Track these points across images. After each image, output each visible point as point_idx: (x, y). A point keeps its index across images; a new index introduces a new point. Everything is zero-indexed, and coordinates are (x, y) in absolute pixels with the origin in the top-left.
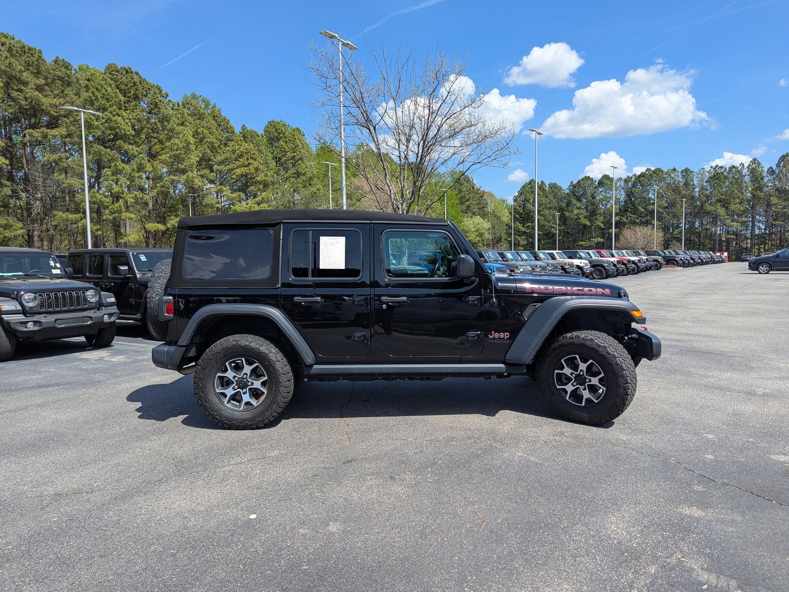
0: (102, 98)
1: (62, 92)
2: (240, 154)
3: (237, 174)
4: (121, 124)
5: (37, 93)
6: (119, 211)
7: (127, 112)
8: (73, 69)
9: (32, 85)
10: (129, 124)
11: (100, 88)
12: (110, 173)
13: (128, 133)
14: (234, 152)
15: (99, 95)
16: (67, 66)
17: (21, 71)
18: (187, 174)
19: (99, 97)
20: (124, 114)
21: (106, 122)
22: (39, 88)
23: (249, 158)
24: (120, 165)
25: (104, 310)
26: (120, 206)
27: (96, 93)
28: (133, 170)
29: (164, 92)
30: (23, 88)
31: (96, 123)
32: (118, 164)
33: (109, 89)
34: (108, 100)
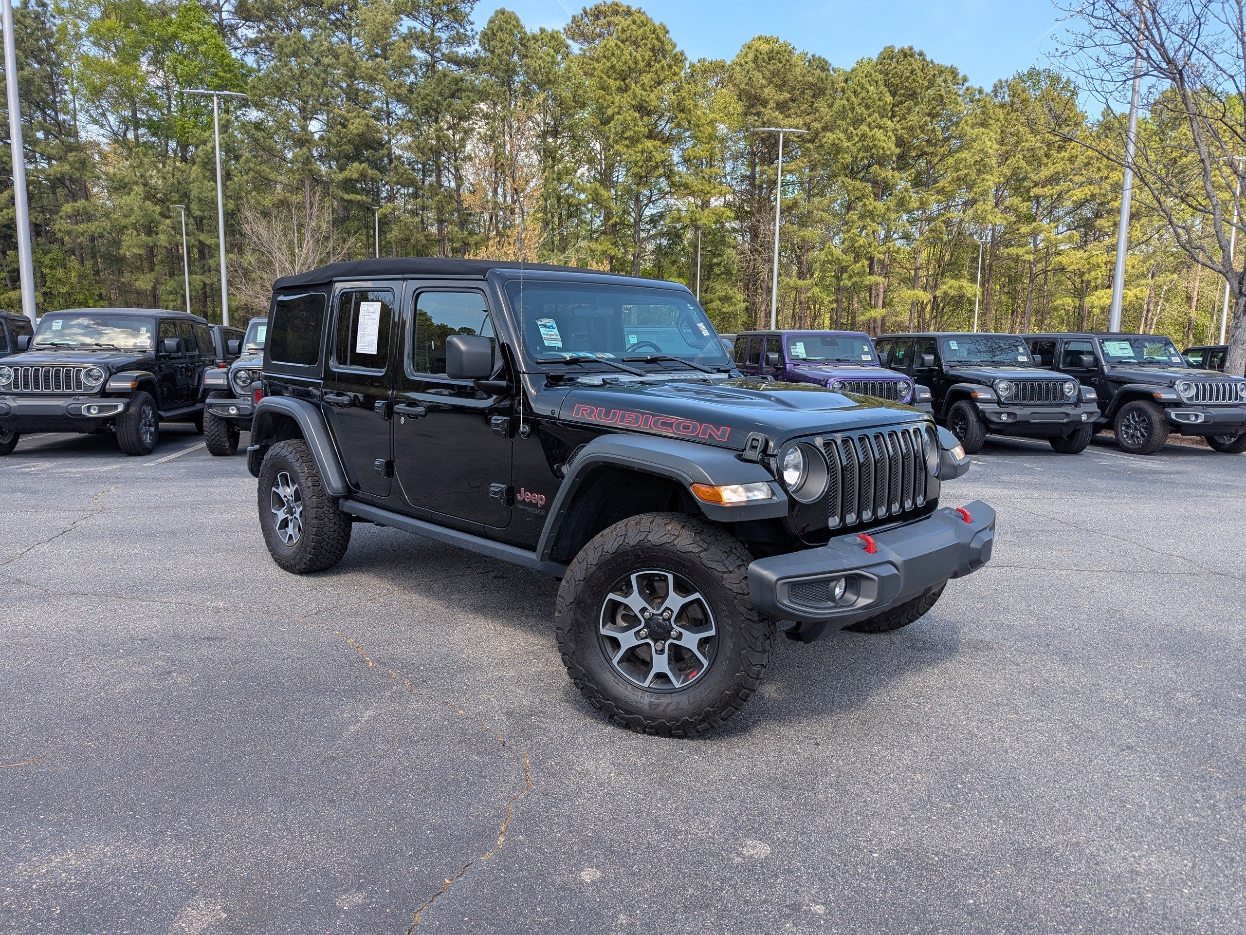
0: (860, 104)
1: (811, 106)
2: (1086, 161)
3: (1074, 198)
4: (879, 141)
5: (777, 113)
6: (861, 274)
7: (895, 119)
8: (831, 68)
9: (772, 104)
10: (893, 138)
11: (859, 89)
12: (855, 218)
13: (888, 152)
14: (1072, 160)
15: (855, 101)
16: (823, 65)
17: (763, 87)
18: (975, 206)
19: (856, 103)
20: (889, 123)
21: (860, 140)
22: (781, 107)
23: (1103, 167)
24: (871, 203)
25: (1084, 408)
26: (863, 266)
27: (853, 98)
28: (888, 209)
29: (960, 76)
30: (762, 109)
31: (846, 144)
32: (868, 203)
33: (872, 89)
34: (867, 107)
